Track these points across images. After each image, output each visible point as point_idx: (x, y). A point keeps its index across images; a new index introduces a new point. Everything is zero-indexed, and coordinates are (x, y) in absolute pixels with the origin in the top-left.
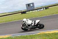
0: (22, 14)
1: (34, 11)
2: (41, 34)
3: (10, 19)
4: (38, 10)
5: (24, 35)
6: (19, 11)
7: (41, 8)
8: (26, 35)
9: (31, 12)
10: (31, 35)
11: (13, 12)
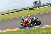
0: (30, 10)
1: (41, 8)
2: (47, 28)
3: (19, 15)
4: (44, 7)
5: (32, 28)
6: (27, 8)
7: (47, 5)
8: (34, 28)
9: (38, 8)
10: (38, 28)
11: (22, 9)
